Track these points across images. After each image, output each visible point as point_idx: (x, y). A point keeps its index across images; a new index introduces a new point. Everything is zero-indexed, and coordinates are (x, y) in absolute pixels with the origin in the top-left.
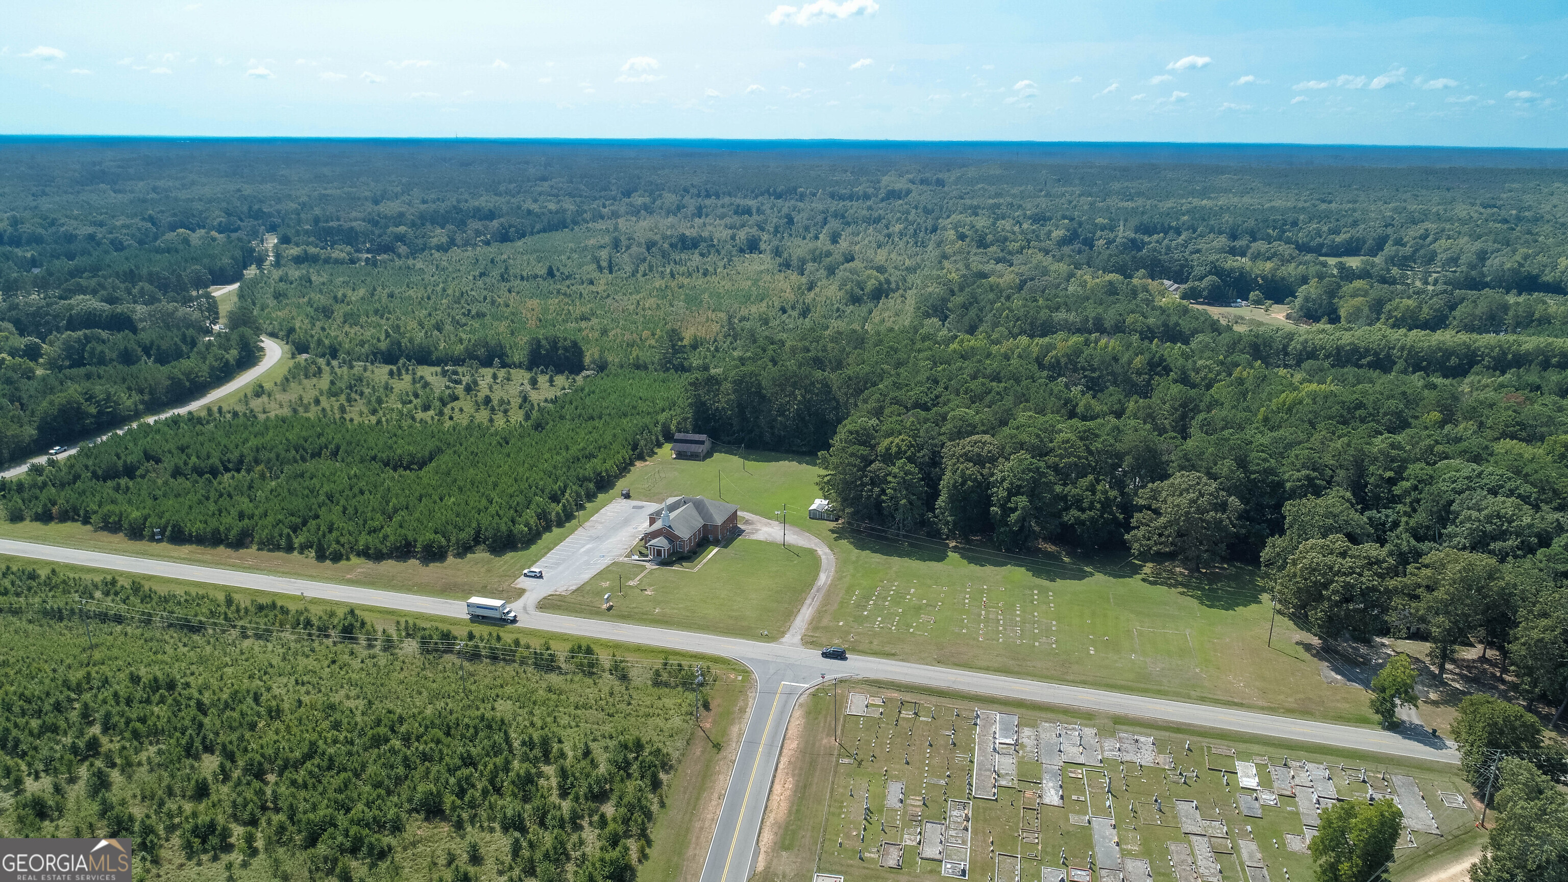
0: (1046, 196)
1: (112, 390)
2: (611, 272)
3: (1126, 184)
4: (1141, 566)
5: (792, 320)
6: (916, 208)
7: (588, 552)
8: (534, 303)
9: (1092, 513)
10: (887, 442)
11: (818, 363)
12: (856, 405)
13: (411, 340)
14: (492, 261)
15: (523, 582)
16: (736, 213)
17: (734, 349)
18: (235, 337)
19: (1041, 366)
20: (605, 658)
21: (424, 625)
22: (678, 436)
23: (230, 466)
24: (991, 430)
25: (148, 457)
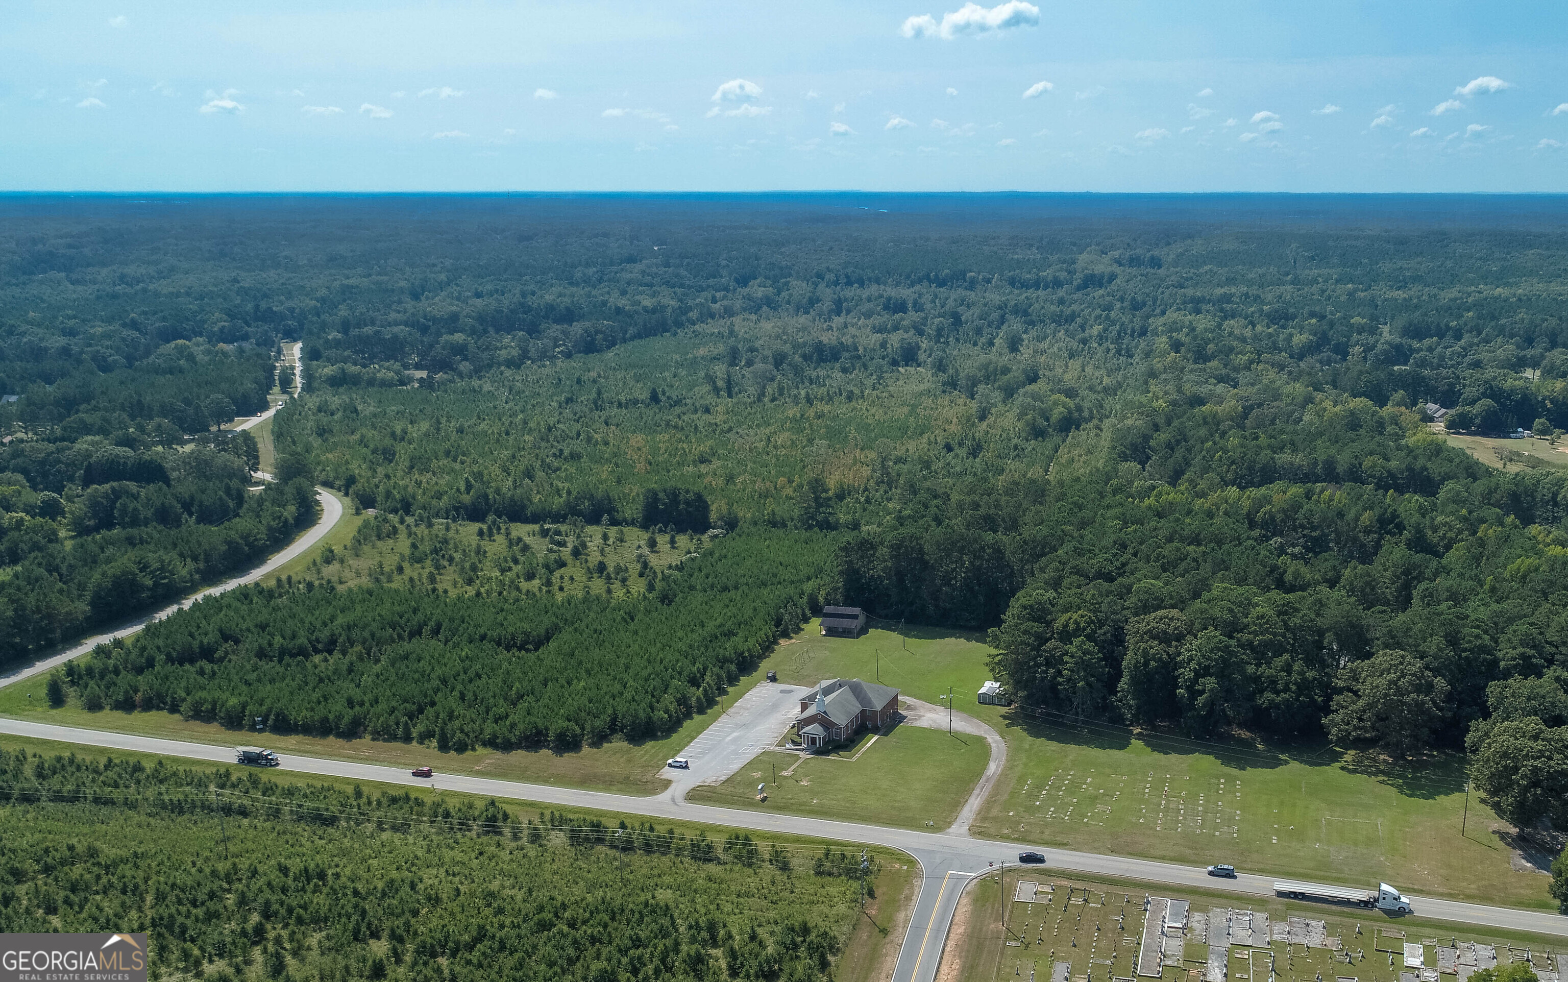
0: (1292, 283)
1: (166, 558)
2: (730, 396)
3: (1400, 264)
4: (1343, 753)
5: (958, 460)
6: (1122, 299)
7: (735, 740)
8: (638, 439)
9: (1287, 696)
10: (1064, 618)
11: (990, 523)
12: (1033, 574)
13: (498, 491)
14: (579, 381)
15: (667, 773)
16: (886, 308)
17: (889, 500)
18: (289, 490)
19: (1252, 525)
20: (764, 848)
21: (571, 816)
22: (827, 609)
23: (320, 646)
24: (1181, 604)
25: (226, 637)
